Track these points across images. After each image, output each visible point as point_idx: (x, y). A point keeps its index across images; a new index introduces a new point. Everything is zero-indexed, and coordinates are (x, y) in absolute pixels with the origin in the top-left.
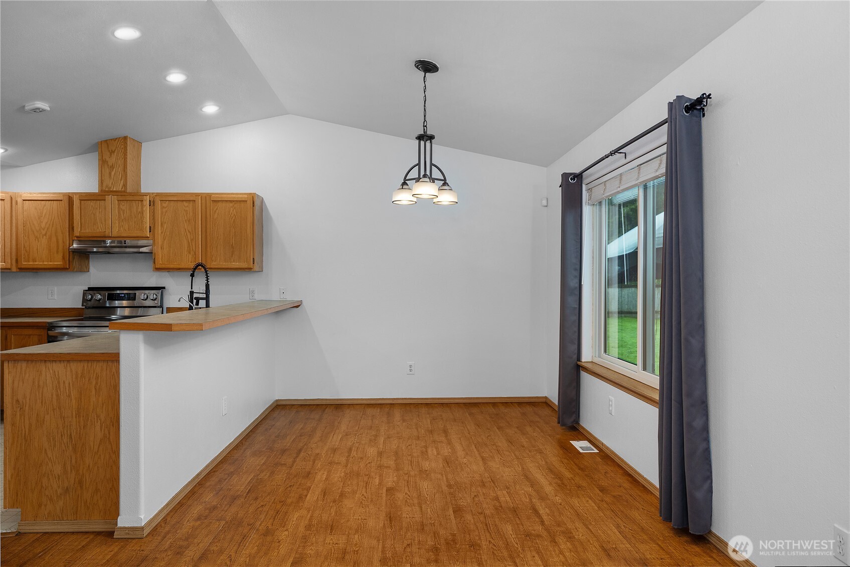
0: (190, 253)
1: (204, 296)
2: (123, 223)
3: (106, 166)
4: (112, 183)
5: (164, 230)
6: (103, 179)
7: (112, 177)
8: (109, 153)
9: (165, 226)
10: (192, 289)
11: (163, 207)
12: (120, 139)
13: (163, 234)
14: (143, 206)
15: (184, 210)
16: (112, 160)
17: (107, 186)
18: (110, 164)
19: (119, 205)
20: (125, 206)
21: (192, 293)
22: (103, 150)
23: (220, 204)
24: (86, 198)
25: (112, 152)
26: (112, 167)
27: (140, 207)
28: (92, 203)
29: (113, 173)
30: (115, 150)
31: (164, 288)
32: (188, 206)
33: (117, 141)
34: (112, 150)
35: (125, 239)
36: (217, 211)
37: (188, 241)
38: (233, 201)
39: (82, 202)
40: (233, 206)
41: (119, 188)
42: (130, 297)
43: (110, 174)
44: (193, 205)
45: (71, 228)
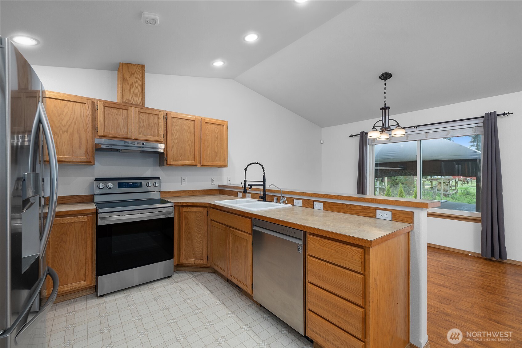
0: (191, 154)
1: (262, 183)
2: (142, 129)
3: (126, 83)
4: (132, 98)
5: (174, 138)
6: (124, 93)
7: (132, 93)
8: (129, 74)
9: (174, 135)
10: (245, 179)
11: (173, 122)
12: (139, 66)
13: (173, 140)
14: (158, 118)
15: (188, 126)
16: (132, 80)
17: (127, 99)
18: (130, 82)
19: (139, 116)
20: (144, 117)
21: (245, 181)
22: (124, 71)
23: (209, 125)
24: (108, 105)
25: (132, 74)
26: (132, 86)
27: (156, 119)
28: (116, 111)
29: (132, 90)
30: (134, 73)
31: (159, 178)
32: (190, 123)
33: (136, 66)
34: (132, 72)
35: (143, 142)
36: (208, 129)
37: (190, 147)
38: (217, 124)
39: (106, 108)
40: (217, 127)
41: (138, 102)
42: (137, 185)
43: (130, 90)
44: (193, 123)
45: (95, 129)
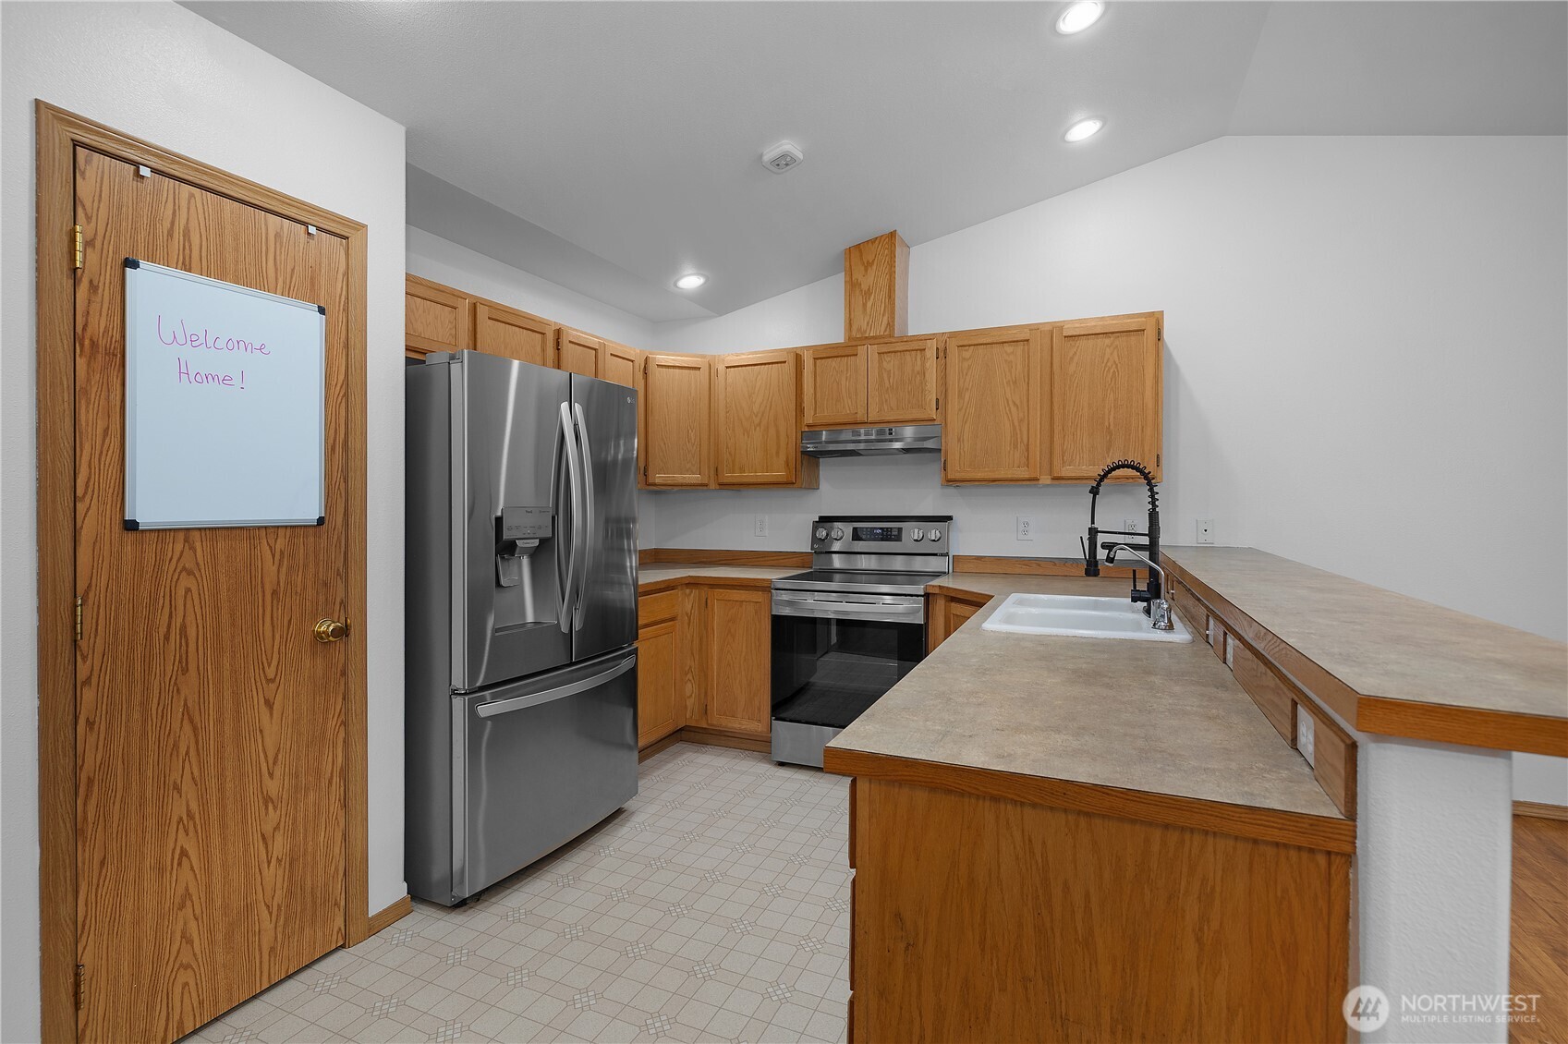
0: (1015, 447)
2: (887, 396)
3: (858, 292)
4: (868, 323)
5: (965, 404)
6: (852, 316)
7: (868, 311)
8: (863, 268)
9: (967, 396)
10: (1093, 522)
11: (964, 359)
12: (883, 239)
13: (964, 410)
14: (924, 359)
15: (1006, 361)
16: (867, 281)
17: (859, 330)
18: (864, 287)
19: (880, 361)
20: (891, 363)
21: (1093, 532)
22: (852, 264)
23: (1082, 343)
24: (825, 354)
25: (868, 265)
26: (868, 293)
27: (919, 362)
28: (833, 363)
29: (869, 304)
30: (873, 261)
31: (950, 518)
32: (1013, 353)
33: (877, 242)
34: (868, 262)
35: (891, 426)
36: (1076, 359)
37: (1013, 424)
38: (1113, 333)
39: (818, 361)
40: (1112, 344)
41: (880, 330)
42: (891, 535)
43: (865, 305)
44: (1024, 350)
45: (800, 410)
